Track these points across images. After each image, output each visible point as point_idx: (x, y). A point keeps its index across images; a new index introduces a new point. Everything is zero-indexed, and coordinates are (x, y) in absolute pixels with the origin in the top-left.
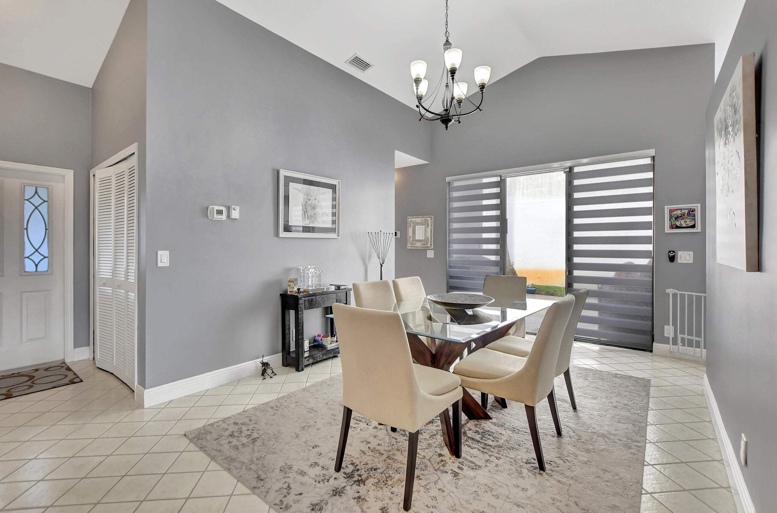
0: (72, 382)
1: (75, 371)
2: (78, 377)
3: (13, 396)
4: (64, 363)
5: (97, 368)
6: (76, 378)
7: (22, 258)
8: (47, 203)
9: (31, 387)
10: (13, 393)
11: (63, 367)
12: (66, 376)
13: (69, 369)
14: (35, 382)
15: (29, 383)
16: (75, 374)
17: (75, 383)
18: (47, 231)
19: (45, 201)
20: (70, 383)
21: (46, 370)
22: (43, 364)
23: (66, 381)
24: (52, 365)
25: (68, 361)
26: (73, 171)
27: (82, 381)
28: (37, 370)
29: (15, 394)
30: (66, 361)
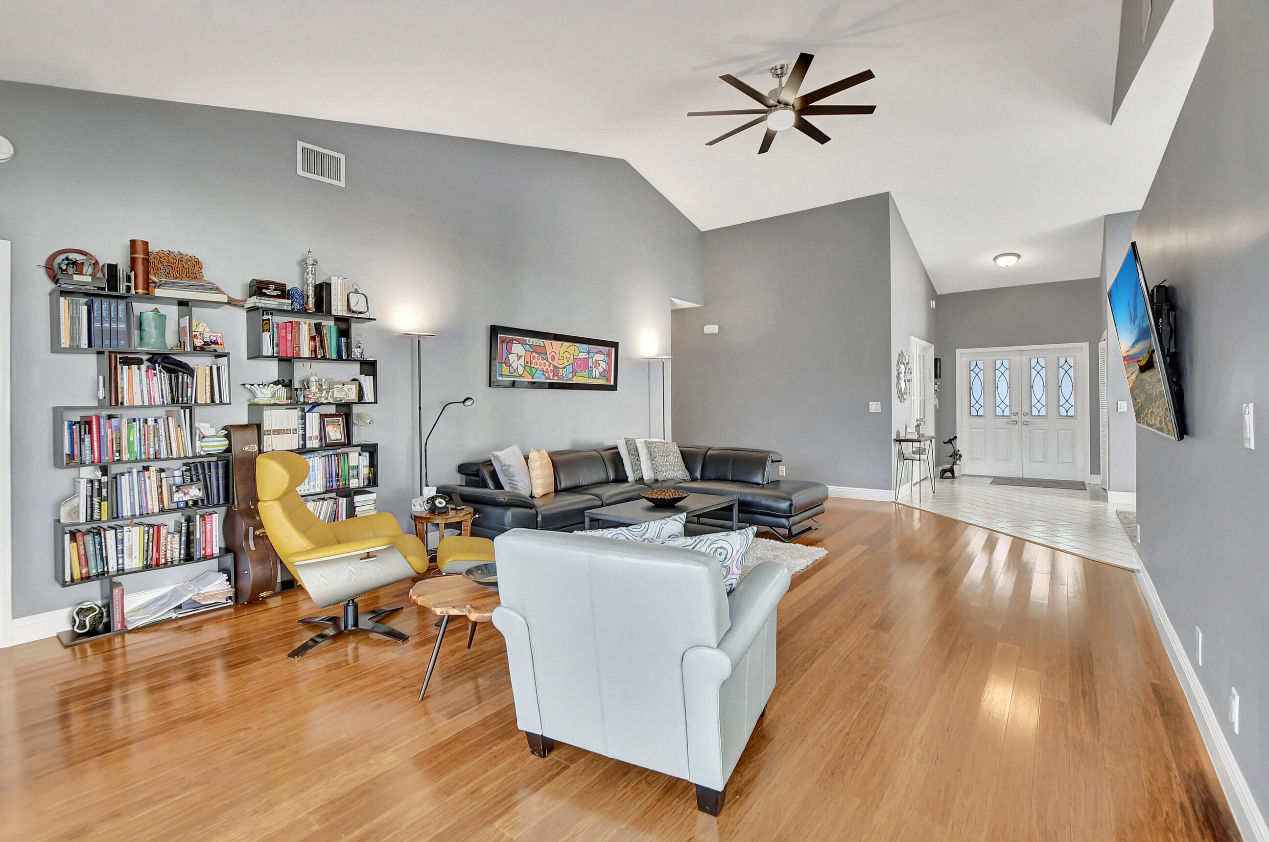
7: (1058, 406)
26: (1088, 343)
30: (1085, 482)
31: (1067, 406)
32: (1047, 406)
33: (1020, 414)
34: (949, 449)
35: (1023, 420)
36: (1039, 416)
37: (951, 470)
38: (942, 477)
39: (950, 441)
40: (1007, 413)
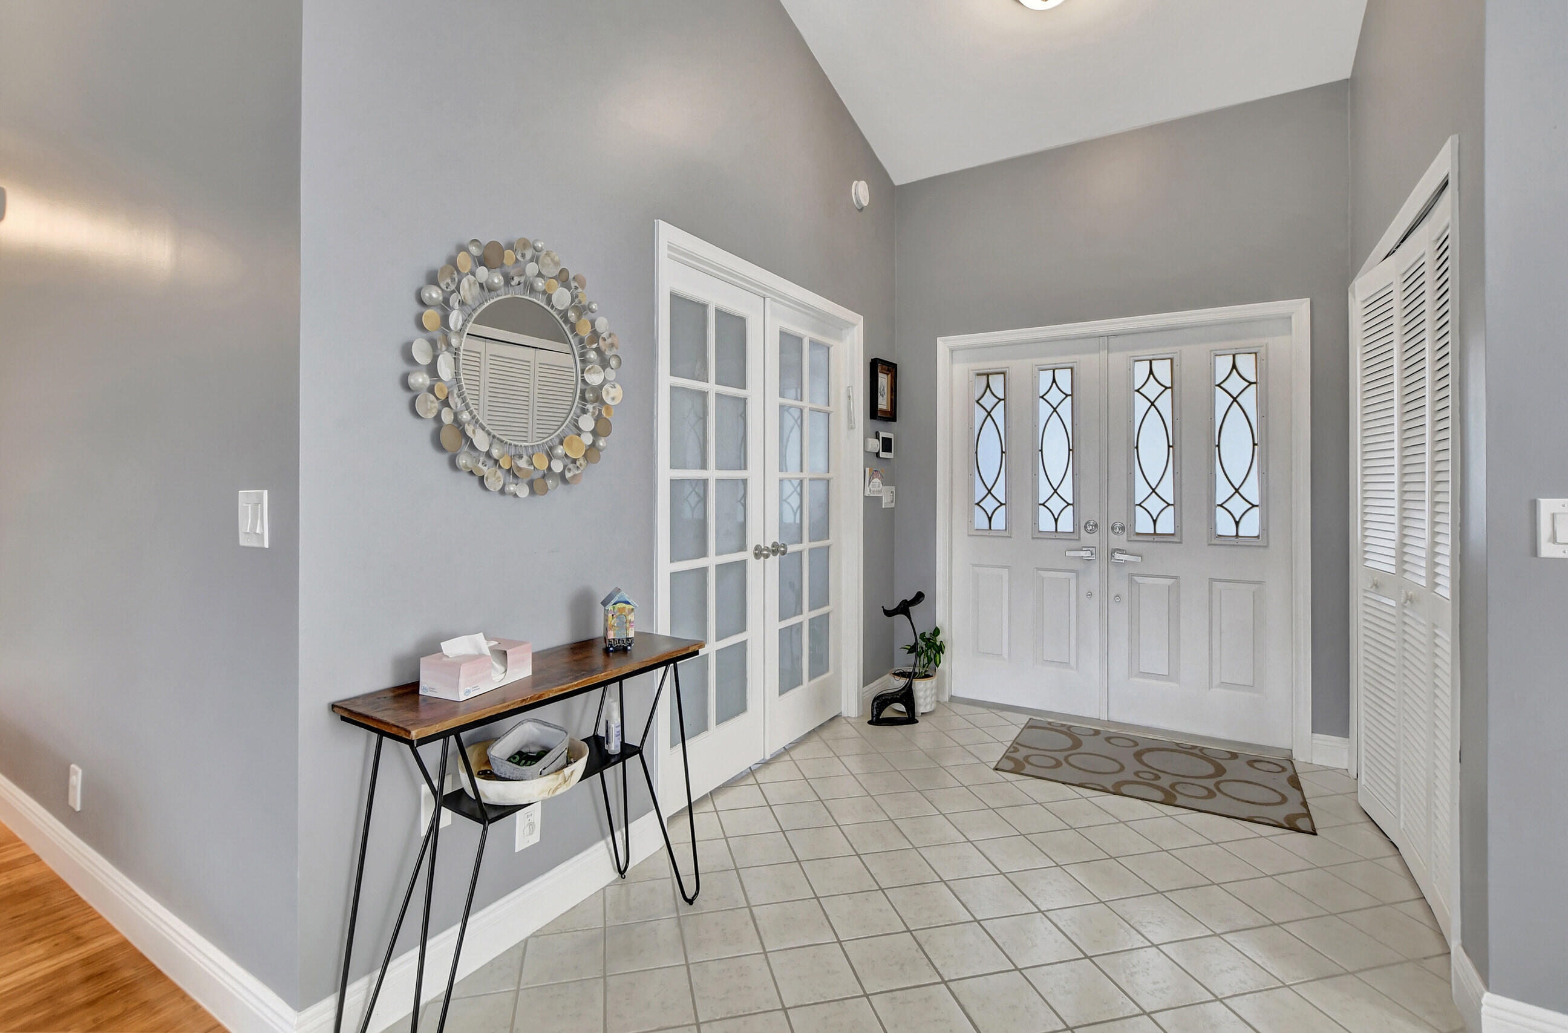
0: (1291, 825)
1: (1306, 795)
2: (1308, 815)
3: (1177, 803)
4: (1290, 761)
5: (1363, 812)
6: (1303, 815)
7: (1212, 505)
8: (1254, 385)
9: (1211, 795)
10: (1177, 795)
11: (1284, 769)
12: (1284, 800)
13: (1295, 782)
14: (1222, 786)
15: (1210, 783)
16: (1305, 804)
17: (1299, 831)
18: (1256, 447)
19: (1251, 383)
20: (1287, 826)
21: (1252, 763)
22: (1249, 745)
23: (1280, 813)
24: (1267, 756)
25: (1299, 757)
26: (1309, 299)
27: (1315, 834)
28: (1234, 756)
29: (1180, 800)
30: (1294, 756)
31: (1237, 506)
32: (1176, 505)
33: (1103, 527)
34: (903, 631)
35: (1113, 546)
36: (1155, 534)
37: (907, 697)
38: (877, 720)
39: (904, 609)
40: (1066, 524)
